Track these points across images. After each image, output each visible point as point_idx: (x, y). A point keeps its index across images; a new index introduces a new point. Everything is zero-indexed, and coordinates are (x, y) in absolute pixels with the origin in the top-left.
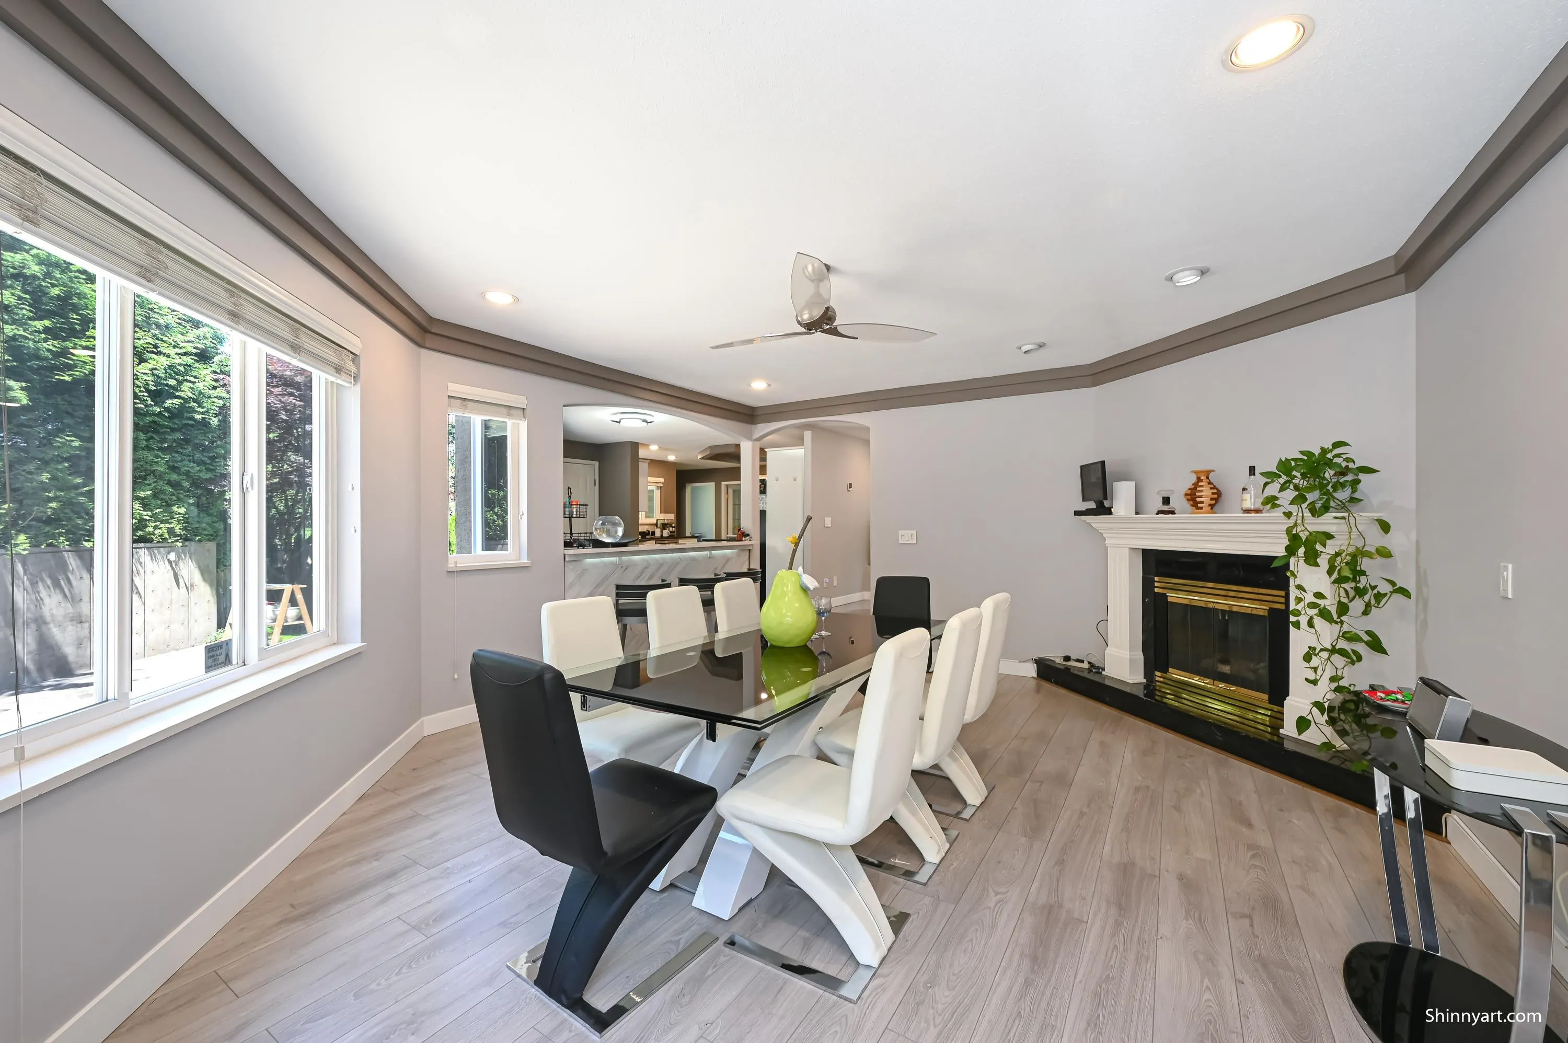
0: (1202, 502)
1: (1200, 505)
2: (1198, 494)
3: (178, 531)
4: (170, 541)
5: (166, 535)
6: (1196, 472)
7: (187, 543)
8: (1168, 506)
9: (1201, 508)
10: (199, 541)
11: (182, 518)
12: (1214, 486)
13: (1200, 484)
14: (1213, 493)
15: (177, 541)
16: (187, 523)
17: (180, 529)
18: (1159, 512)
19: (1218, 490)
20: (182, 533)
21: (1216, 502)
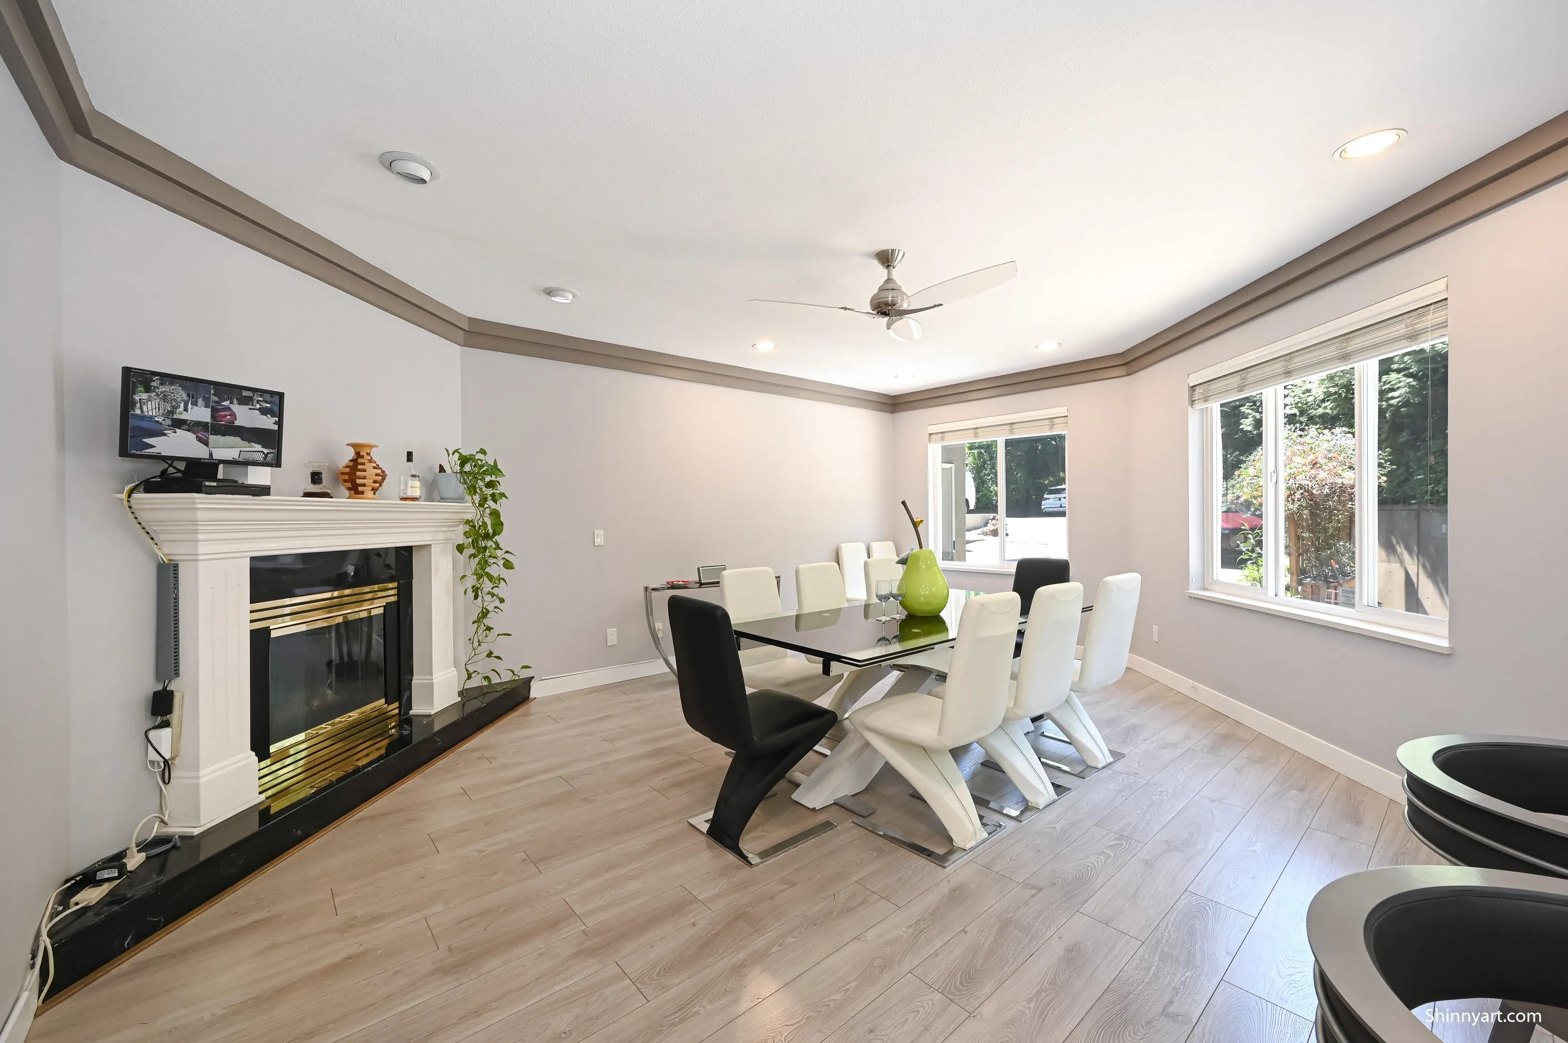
0: (364, 485)
1: (360, 489)
2: (358, 474)
6: (354, 446)
8: (321, 486)
9: (362, 493)
12: (378, 465)
13: (360, 460)
14: (377, 475)
18: (307, 495)
19: (383, 472)
21: (381, 485)
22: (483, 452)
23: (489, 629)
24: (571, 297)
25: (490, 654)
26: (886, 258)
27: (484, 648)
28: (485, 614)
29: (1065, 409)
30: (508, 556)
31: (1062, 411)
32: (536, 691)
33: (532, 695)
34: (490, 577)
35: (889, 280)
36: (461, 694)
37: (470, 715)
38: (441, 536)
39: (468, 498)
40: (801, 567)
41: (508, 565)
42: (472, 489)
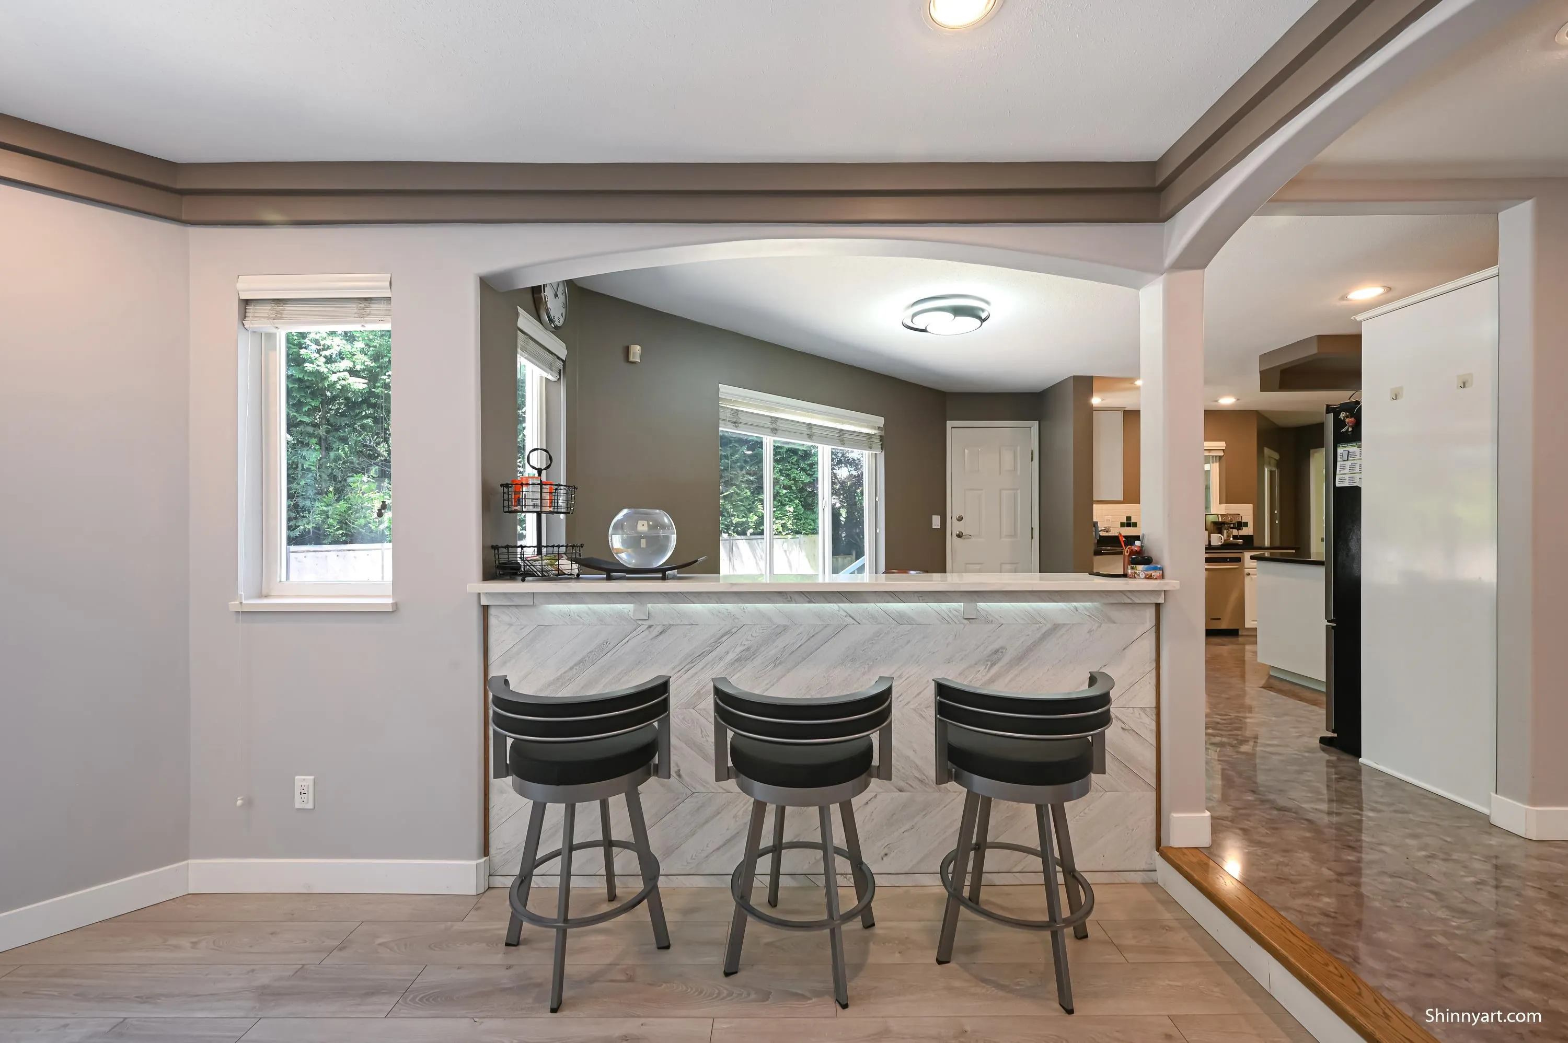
3: (790, 526)
4: (784, 533)
5: (781, 529)
7: (797, 536)
10: (804, 533)
11: (792, 516)
15: (789, 534)
16: (798, 519)
17: (791, 524)
20: (793, 528)
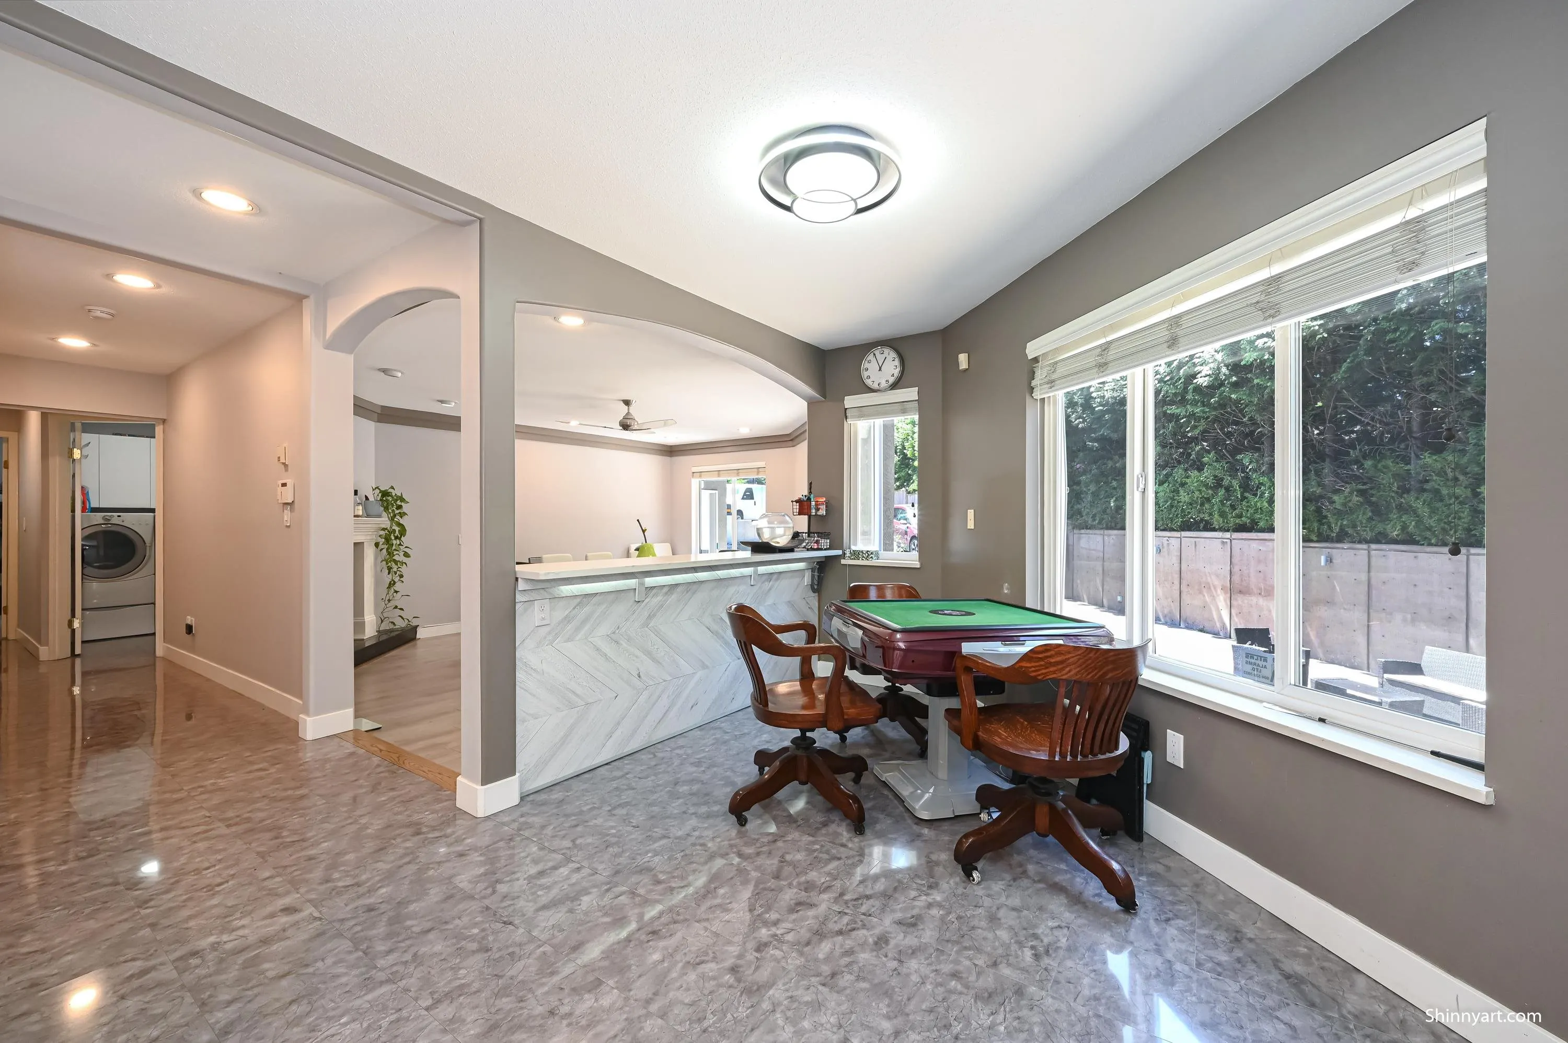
22: (392, 488)
23: (396, 592)
24: (453, 404)
25: (396, 607)
26: (627, 403)
27: (393, 603)
28: (392, 584)
29: (764, 463)
30: (406, 550)
31: (761, 464)
32: (421, 634)
33: (418, 637)
34: (396, 562)
35: (628, 413)
36: (378, 631)
37: (383, 641)
38: (369, 537)
39: (384, 514)
40: (588, 554)
41: (406, 555)
42: (386, 509)
